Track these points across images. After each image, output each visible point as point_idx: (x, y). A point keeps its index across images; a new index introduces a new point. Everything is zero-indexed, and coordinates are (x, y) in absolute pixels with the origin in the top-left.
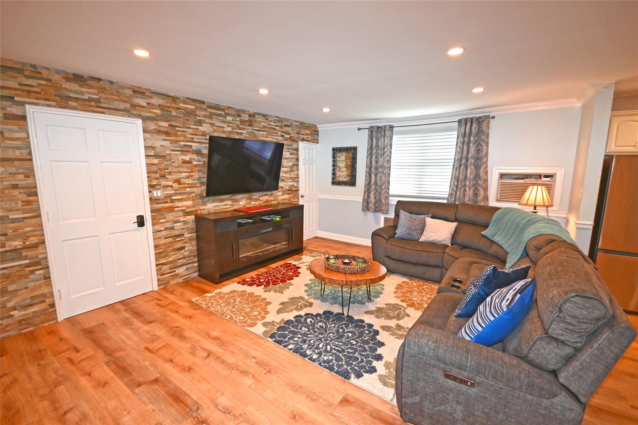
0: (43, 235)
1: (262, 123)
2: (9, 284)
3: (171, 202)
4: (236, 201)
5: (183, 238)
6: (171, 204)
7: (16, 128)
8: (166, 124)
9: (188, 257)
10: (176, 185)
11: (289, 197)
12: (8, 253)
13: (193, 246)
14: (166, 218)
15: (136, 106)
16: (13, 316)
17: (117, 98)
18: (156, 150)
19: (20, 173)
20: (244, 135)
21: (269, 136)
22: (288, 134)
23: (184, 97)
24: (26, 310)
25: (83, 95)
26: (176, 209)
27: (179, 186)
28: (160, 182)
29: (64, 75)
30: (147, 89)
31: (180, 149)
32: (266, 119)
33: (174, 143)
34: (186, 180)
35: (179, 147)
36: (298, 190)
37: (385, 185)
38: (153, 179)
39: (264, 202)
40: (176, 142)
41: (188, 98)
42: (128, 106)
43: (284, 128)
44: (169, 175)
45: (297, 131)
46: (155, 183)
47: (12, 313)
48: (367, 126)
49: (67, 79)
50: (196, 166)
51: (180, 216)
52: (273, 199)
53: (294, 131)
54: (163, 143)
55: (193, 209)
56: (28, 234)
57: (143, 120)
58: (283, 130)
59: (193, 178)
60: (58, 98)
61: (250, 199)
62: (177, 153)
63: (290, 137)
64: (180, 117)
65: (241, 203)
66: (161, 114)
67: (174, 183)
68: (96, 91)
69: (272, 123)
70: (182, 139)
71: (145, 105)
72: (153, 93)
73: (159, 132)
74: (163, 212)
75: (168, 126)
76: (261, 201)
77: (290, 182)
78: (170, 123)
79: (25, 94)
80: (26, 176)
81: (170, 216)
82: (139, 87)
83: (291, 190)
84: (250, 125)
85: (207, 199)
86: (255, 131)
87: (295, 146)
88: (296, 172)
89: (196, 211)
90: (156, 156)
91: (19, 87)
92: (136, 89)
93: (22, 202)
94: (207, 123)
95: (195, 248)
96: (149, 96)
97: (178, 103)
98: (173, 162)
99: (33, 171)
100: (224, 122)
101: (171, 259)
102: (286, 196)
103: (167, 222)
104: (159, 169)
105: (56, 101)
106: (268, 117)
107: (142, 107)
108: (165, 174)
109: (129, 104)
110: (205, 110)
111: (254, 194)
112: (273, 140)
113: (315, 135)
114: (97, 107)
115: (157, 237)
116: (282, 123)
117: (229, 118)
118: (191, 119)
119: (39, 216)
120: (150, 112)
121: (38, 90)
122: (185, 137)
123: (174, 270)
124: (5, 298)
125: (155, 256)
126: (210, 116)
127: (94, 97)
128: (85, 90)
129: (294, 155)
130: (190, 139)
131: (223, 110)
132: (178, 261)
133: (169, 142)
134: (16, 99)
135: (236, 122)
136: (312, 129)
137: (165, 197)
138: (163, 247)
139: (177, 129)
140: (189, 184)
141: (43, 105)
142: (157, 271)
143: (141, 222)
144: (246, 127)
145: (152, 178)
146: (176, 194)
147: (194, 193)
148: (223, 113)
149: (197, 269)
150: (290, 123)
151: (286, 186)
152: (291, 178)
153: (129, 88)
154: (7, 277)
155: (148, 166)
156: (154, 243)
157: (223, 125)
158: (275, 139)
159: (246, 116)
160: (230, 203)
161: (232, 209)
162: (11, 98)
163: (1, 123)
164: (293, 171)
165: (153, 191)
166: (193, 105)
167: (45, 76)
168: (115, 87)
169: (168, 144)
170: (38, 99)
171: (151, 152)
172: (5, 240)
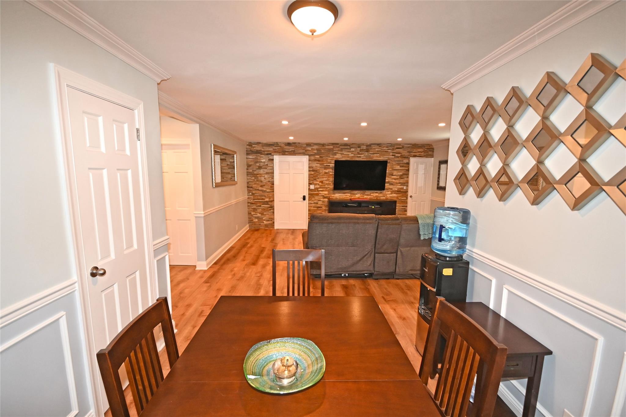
0: (274, 198)
1: (376, 149)
2: (264, 212)
4: (354, 194)
5: (322, 209)
6: (317, 192)
7: (271, 163)
8: (318, 157)
10: (320, 184)
11: (397, 196)
12: (265, 202)
14: (315, 198)
15: (307, 150)
17: (301, 149)
18: (313, 168)
20: (362, 157)
21: (381, 157)
22: (399, 153)
24: (267, 222)
25: (290, 150)
26: (319, 195)
27: (322, 184)
30: (312, 143)
31: (324, 167)
32: (380, 146)
33: (322, 165)
34: (326, 181)
35: (324, 166)
36: (407, 192)
39: (375, 197)
41: (329, 143)
45: (408, 151)
46: (312, 182)
47: (264, 221)
49: (286, 145)
50: (331, 175)
51: (321, 198)
52: (382, 196)
53: (406, 151)
54: (317, 165)
55: (328, 196)
56: (271, 197)
57: (309, 156)
58: (395, 151)
59: (328, 181)
60: (282, 152)
61: (364, 194)
62: (322, 169)
63: (401, 155)
64: (325, 153)
65: (356, 196)
66: (317, 152)
67: (320, 182)
68: (294, 148)
69: (385, 148)
70: (325, 162)
71: (311, 149)
72: (314, 144)
73: (315, 160)
74: (314, 195)
75: (319, 157)
76: (372, 196)
77: (400, 186)
79: (274, 152)
80: (272, 178)
81: (317, 198)
82: (309, 143)
83: (400, 191)
84: (367, 151)
85: (336, 191)
86: (370, 155)
87: (405, 161)
88: (405, 179)
89: (330, 197)
90: (313, 171)
91: (273, 150)
92: (308, 144)
93: (270, 186)
94: (339, 153)
96: (312, 146)
97: (325, 146)
98: (320, 173)
99: (274, 177)
100: (349, 152)
102: (394, 195)
103: (315, 200)
104: (314, 176)
106: (382, 145)
107: (309, 150)
108: (316, 178)
109: (304, 151)
110: (339, 147)
111: (367, 191)
113: (429, 152)
114: (294, 153)
115: (309, 206)
116: (394, 147)
117: (352, 149)
118: (331, 153)
119: (274, 192)
120: (312, 152)
121: (277, 150)
122: (327, 161)
124: (263, 216)
126: (342, 150)
127: (293, 150)
128: (290, 148)
129: (404, 167)
130: (329, 162)
131: (349, 146)
134: (272, 154)
135: (357, 151)
136: (426, 147)
137: (315, 189)
138: (312, 211)
139: (324, 158)
140: (327, 183)
141: (278, 155)
143: (304, 198)
144: (364, 153)
145: (310, 180)
146: (320, 188)
147: (329, 188)
148: (349, 147)
150: (402, 146)
151: (395, 188)
152: (400, 183)
153: (305, 144)
154: (264, 209)
155: (310, 175)
156: (309, 208)
157: (349, 154)
158: (387, 158)
159: (364, 146)
160: (349, 195)
161: (349, 198)
162: (270, 154)
163: (268, 162)
164: (402, 178)
165: (311, 185)
166: (332, 146)
167: (280, 145)
168: (300, 145)
169: (319, 165)
170: (277, 153)
171: (311, 169)
172: (265, 198)
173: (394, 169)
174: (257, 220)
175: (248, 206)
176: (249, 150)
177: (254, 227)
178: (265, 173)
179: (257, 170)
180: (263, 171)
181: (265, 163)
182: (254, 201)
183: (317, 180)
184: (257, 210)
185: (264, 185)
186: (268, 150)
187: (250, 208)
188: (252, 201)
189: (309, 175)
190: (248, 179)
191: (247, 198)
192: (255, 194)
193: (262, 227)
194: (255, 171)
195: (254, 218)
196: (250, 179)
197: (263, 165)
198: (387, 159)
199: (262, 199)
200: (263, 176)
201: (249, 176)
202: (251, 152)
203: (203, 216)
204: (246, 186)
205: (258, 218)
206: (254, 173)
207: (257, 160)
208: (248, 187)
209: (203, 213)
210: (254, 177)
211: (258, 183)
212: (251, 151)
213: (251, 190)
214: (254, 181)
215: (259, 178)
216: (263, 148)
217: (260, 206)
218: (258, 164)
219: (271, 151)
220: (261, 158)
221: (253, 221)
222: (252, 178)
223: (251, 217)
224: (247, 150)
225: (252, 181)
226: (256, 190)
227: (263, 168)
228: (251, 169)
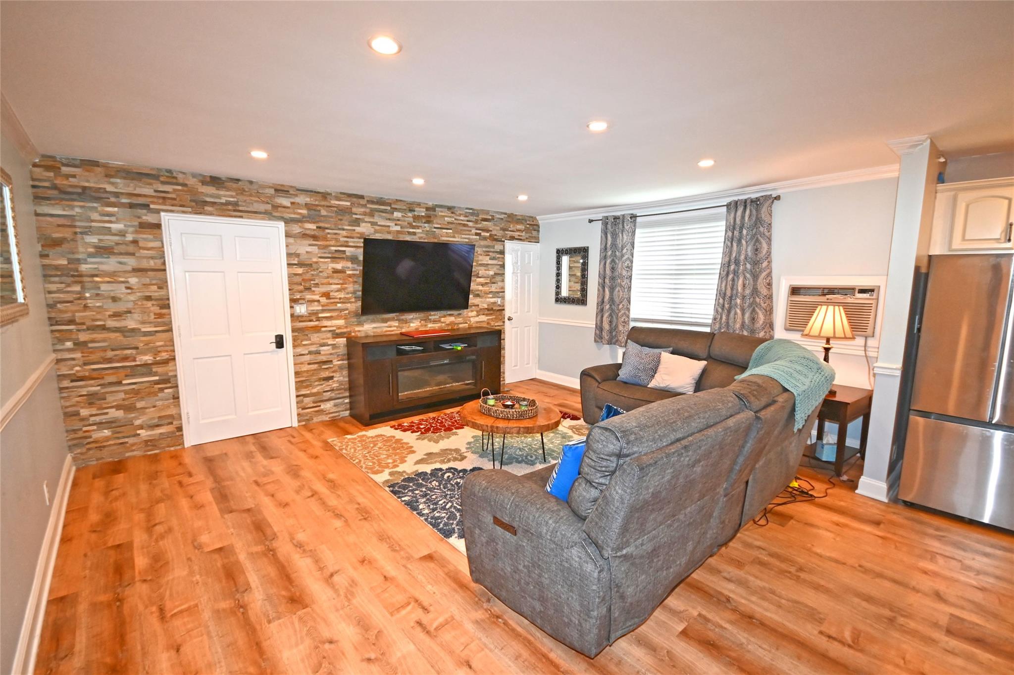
0: (174, 351)
1: (446, 219)
2: (138, 400)
3: (317, 321)
4: (406, 322)
5: (332, 366)
6: (316, 323)
7: (151, 237)
8: (313, 226)
9: (337, 390)
10: (323, 300)
11: (488, 319)
12: (139, 368)
13: (344, 377)
14: (310, 340)
15: (279, 207)
16: (139, 435)
17: (256, 199)
18: (300, 257)
19: (154, 284)
20: (418, 235)
21: (456, 235)
22: (487, 231)
23: (337, 193)
24: (153, 430)
25: (220, 199)
26: (323, 329)
27: (328, 301)
28: (304, 296)
29: (201, 178)
30: (291, 187)
31: (330, 256)
32: (452, 213)
33: (322, 249)
34: (338, 293)
35: (329, 253)
36: (504, 310)
37: (623, 303)
38: (295, 292)
39: (448, 325)
40: (327, 246)
41: (341, 193)
42: (269, 207)
43: (480, 223)
44: (315, 287)
45: (501, 226)
46: (298, 297)
47: (138, 432)
48: (600, 216)
49: (204, 183)
50: (350, 276)
51: (329, 339)
52: (462, 321)
53: (497, 226)
54: (309, 249)
55: (345, 330)
56: (159, 349)
57: (285, 223)
58: (479, 226)
59: (346, 291)
60: (194, 204)
61: (427, 320)
62: (326, 260)
63: (490, 235)
64: (332, 217)
65: (412, 325)
66: (308, 214)
67: (322, 296)
68: (234, 194)
69: (462, 218)
70: (332, 243)
71: (289, 205)
72: (297, 190)
73: (304, 236)
74: (307, 333)
75: (315, 228)
76: (443, 322)
77: (491, 298)
78: (318, 225)
79: (161, 201)
80: (160, 288)
81: (315, 337)
82: (282, 185)
83: (492, 309)
84: (428, 222)
85: (364, 318)
86: (435, 230)
87: (498, 247)
88: (500, 284)
89: (350, 333)
90: (300, 265)
91: (155, 194)
92: (279, 187)
93: (155, 314)
94: (366, 222)
95: (347, 379)
96: (294, 195)
97: (329, 200)
98: (320, 272)
99: (167, 282)
100: (389, 219)
101: (315, 390)
102: (483, 318)
103: (311, 344)
104: (303, 280)
105: (192, 207)
106: (455, 209)
107: (284, 207)
108: (310, 286)
109: (270, 205)
110: (364, 206)
111: (432, 313)
112: (462, 240)
113: (533, 231)
114: (235, 211)
115: (298, 362)
116: (478, 216)
117: (397, 215)
118: (345, 218)
119: (170, 330)
120: (295, 213)
121: (173, 196)
122: (337, 240)
123: (319, 404)
124: (134, 415)
125: (296, 385)
126: (371, 214)
127: (232, 199)
128: (222, 193)
129: (496, 260)
130: (343, 243)
131: (389, 204)
132: (324, 394)
133: (317, 247)
134: (152, 206)
135: (406, 219)
136: (528, 222)
137: (309, 314)
138: (305, 374)
139: (327, 231)
140: (340, 299)
141: (178, 212)
142: (297, 403)
143: (279, 342)
144: (422, 225)
145: (294, 290)
146: (323, 311)
147: (347, 309)
148: (389, 208)
149: (348, 406)
150: (491, 215)
151: (483, 303)
152: (492, 292)
153: (270, 187)
154: (136, 392)
155: (291, 276)
156: (295, 369)
157: (388, 224)
158: (465, 238)
159: (422, 210)
160: (396, 324)
161: (399, 332)
162: (146, 206)
163: (136, 232)
164: (494, 283)
165: (295, 306)
166: (347, 201)
167: (181, 181)
168: (255, 187)
169: (315, 249)
170: (173, 206)
171: (294, 260)
172: (136, 354)
173: (480, 262)
174: (107, 433)
176: (46, 184)
177: (97, 460)
178: (129, 268)
179: (89, 260)
180: (120, 263)
181: (124, 236)
182: (85, 370)
183: (313, 289)
184: (104, 399)
185: (130, 312)
186: (135, 192)
187: (73, 394)
188: (78, 368)
189: (289, 277)
190: (50, 292)
191: (54, 361)
192: (90, 345)
193: (133, 451)
194: (83, 261)
195: (95, 427)
196: (59, 291)
197: (117, 244)
198: (467, 240)
199: (125, 359)
200: (122, 279)
201: (55, 279)
202: (56, 192)
204: (46, 316)
205: (114, 425)
206: (76, 270)
207: (86, 224)
208: (52, 321)
210: (79, 282)
211: (98, 304)
212: (55, 187)
213: (70, 331)
215: (104, 287)
216: (113, 184)
217: (119, 383)
218: (93, 239)
219: (145, 196)
220: (107, 218)
221: (91, 437)
222: (69, 289)
223: (77, 425)
224: (37, 183)
225: (71, 299)
226: (92, 329)
227: (115, 251)
228: (63, 256)
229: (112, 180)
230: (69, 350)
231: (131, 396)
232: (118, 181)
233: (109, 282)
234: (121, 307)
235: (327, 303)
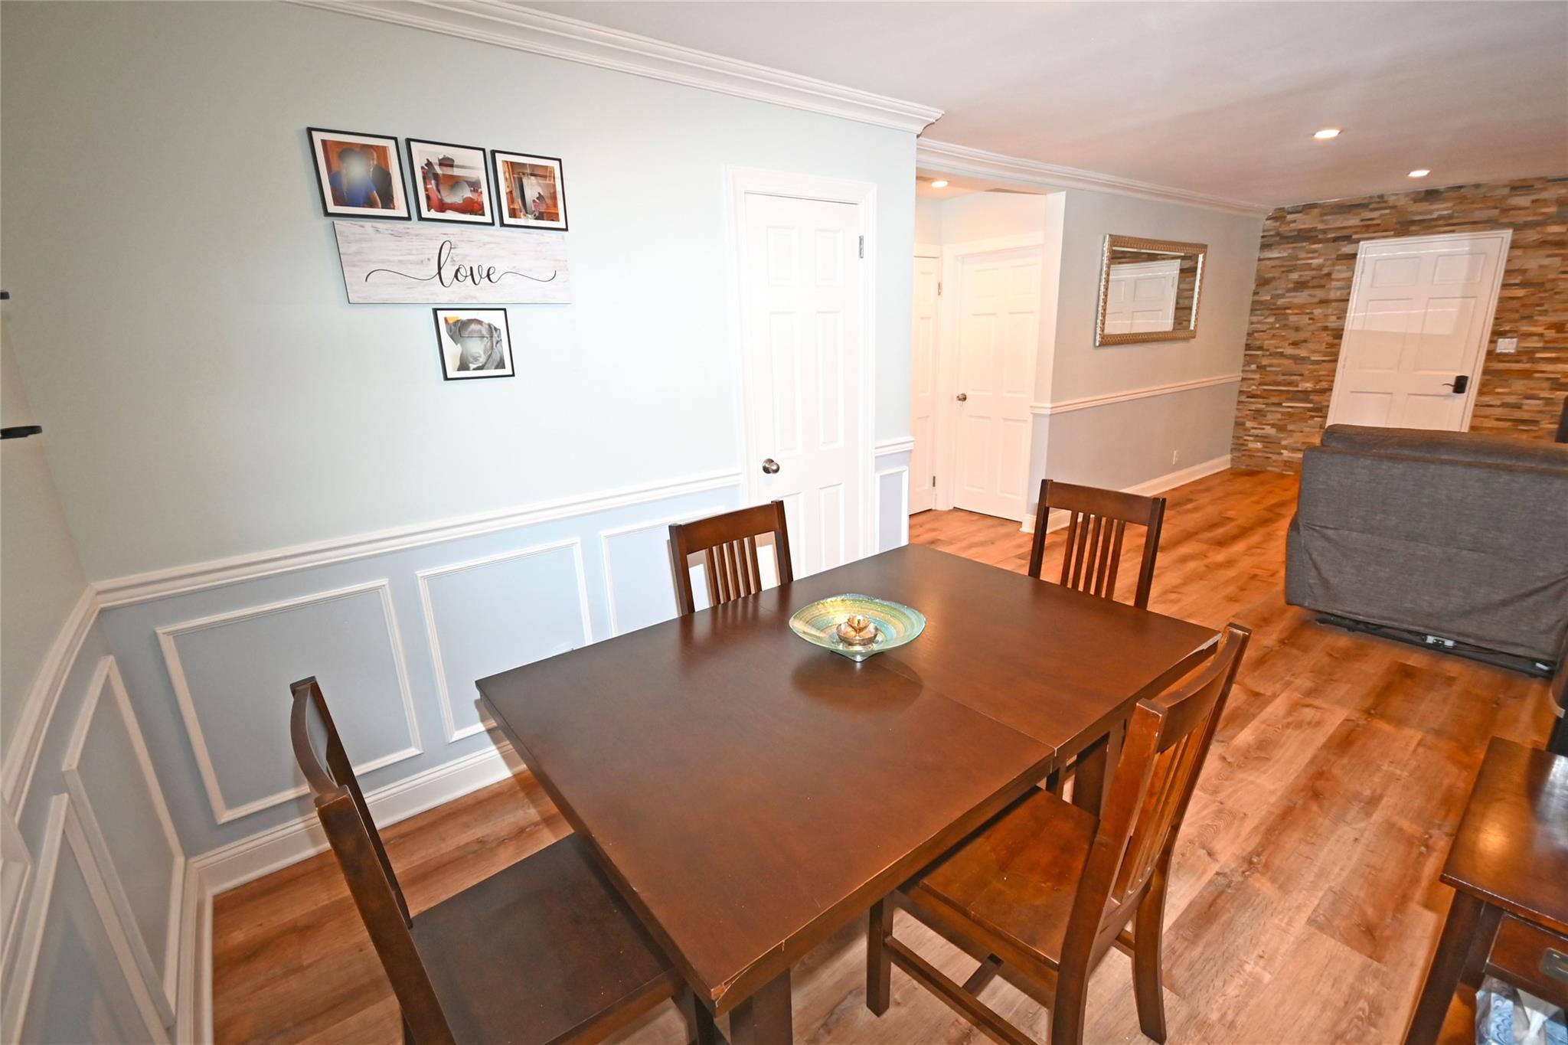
0: (1333, 381)
2: (1291, 423)
3: (1531, 362)
5: (1535, 428)
6: (1529, 366)
7: (1345, 268)
8: (1561, 229)
10: (1551, 334)
12: (1299, 393)
14: (1510, 387)
15: (1511, 209)
16: (1282, 454)
17: (1481, 206)
18: (1529, 274)
19: (1335, 315)
24: (1293, 453)
25: (1432, 214)
26: (1537, 375)
28: (1517, 327)
29: (1415, 196)
30: (1539, 179)
38: (1504, 322)
42: (1495, 213)
44: (1541, 315)
46: (1507, 328)
47: (1282, 451)
49: (1417, 200)
54: (1548, 262)
56: (1321, 378)
57: (1514, 230)
67: (1549, 329)
68: (1449, 205)
71: (1528, 204)
72: (1550, 181)
74: (1507, 377)
79: (1364, 230)
80: (1338, 318)
81: (1519, 385)
82: (1526, 180)
90: (1524, 285)
91: (1362, 223)
92: (1518, 184)
93: (1327, 344)
96: (1542, 189)
98: (1556, 293)
103: (1510, 394)
104: (1525, 306)
107: (1520, 209)
108: (1533, 313)
109: (1498, 210)
114: (1448, 225)
115: (1478, 413)
119: (1336, 361)
120: (1535, 214)
121: (1378, 222)
127: (1446, 212)
128: (1436, 207)
134: (1354, 236)
137: (1519, 352)
141: (1379, 238)
143: (1460, 385)
145: (1503, 320)
146: (1545, 349)
153: (1505, 186)
154: (1290, 415)
155: (1503, 301)
156: (1472, 422)
162: (1348, 238)
163: (1333, 265)
165: (1500, 341)
167: (1391, 204)
168: (1482, 191)
169: (1555, 261)
170: (1375, 232)
171: (1515, 279)
172: (1301, 381)
174: (1259, 445)
175: (1239, 402)
176: (1272, 233)
177: (1247, 466)
178: (1316, 300)
179: (1288, 295)
180: (1310, 295)
181: (1321, 269)
182: (1259, 390)
183: (1536, 318)
184: (1265, 416)
185: (1305, 341)
186: (1342, 226)
187: (1246, 408)
188: (1254, 387)
190: (1252, 323)
191: (1240, 379)
192: (1268, 369)
193: (1273, 466)
194: (1282, 296)
195: (1251, 438)
196: (1258, 323)
197: (1313, 278)
199: (1290, 384)
200: (1308, 311)
201: (1259, 312)
202: (1277, 239)
203: (1049, 413)
204: (1244, 343)
205: (1266, 440)
206: (1275, 304)
207: (1294, 263)
208: (1248, 347)
209: (1049, 405)
210: (1275, 314)
211: (1283, 334)
212: (1278, 234)
213: (1257, 355)
214: (1270, 329)
215: (1292, 318)
216: (1323, 221)
217: (1279, 404)
218: (1294, 276)
219: (1351, 227)
220: (1311, 255)
221: (1246, 445)
222: (1266, 321)
223: (1241, 433)
224: (1265, 234)
225: (1264, 329)
226: (1273, 355)
227: (1310, 285)
228: (1269, 293)
229: (1325, 218)
230: (1252, 371)
231: (1286, 417)
232: (1329, 217)
233: (1297, 314)
234: (1301, 336)
235: (1558, 338)
